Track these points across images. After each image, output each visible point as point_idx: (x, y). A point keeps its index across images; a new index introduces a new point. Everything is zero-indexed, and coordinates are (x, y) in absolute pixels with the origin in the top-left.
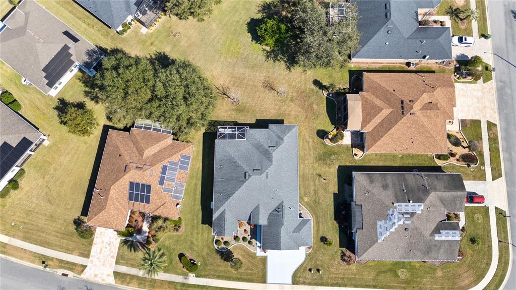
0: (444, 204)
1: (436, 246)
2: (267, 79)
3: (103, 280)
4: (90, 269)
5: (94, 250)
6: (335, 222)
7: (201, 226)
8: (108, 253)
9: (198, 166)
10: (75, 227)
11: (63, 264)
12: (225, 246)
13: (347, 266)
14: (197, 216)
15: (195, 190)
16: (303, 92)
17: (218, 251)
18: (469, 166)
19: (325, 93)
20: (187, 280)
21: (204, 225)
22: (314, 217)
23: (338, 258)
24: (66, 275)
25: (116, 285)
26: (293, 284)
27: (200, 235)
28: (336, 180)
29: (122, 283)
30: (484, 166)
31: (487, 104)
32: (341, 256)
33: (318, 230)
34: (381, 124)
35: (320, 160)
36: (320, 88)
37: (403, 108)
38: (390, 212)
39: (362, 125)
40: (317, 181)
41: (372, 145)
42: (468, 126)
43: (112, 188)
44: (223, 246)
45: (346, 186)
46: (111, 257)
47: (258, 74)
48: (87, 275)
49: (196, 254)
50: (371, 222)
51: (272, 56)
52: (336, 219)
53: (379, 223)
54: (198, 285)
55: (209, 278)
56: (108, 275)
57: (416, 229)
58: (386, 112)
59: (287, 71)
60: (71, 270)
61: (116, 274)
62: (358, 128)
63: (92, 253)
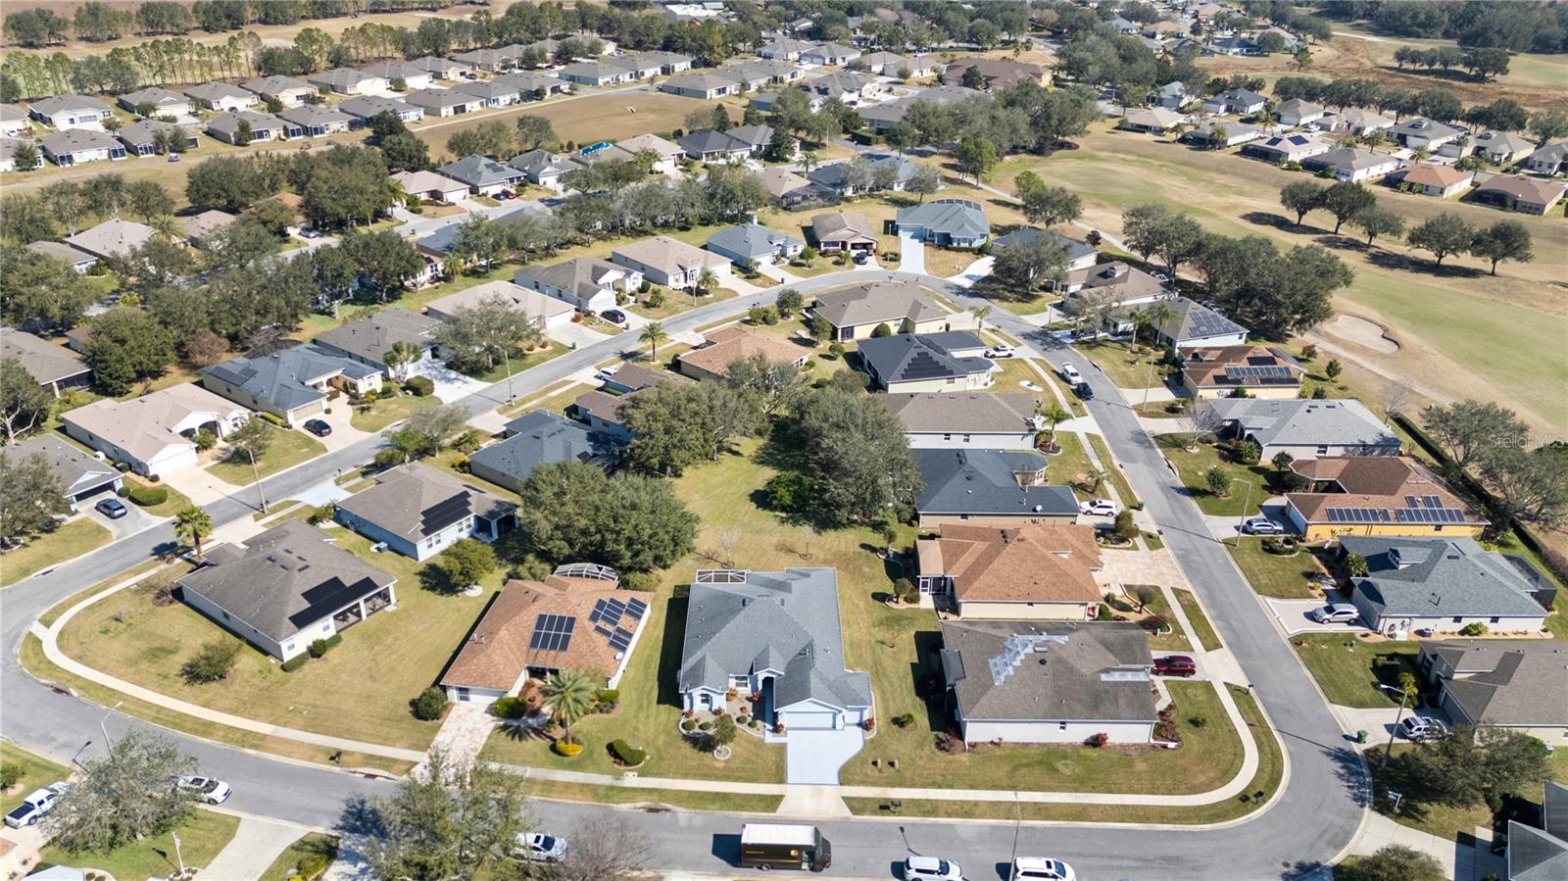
0: (1111, 651)
1: (1107, 692)
2: (782, 542)
5: (440, 738)
6: (918, 699)
7: (655, 706)
8: (467, 743)
10: (412, 708)
11: (370, 760)
12: (701, 730)
13: (950, 757)
14: (649, 694)
16: (844, 555)
17: (686, 738)
19: (882, 556)
20: (620, 781)
21: (662, 706)
23: (930, 745)
24: (374, 776)
26: (842, 783)
27: (652, 718)
28: (913, 647)
30: (1184, 633)
31: (1164, 570)
32: (937, 742)
33: (886, 709)
35: (881, 624)
36: (872, 551)
37: (1005, 537)
39: (945, 570)
40: (878, 649)
41: (966, 589)
42: (1139, 591)
43: (503, 627)
44: (697, 730)
46: (472, 748)
47: (766, 538)
49: (644, 744)
50: (978, 663)
51: (791, 521)
52: (918, 695)
53: (991, 662)
54: (643, 788)
55: (666, 777)
57: (1061, 661)
58: (980, 546)
60: (386, 768)
62: (939, 573)
63: (435, 743)
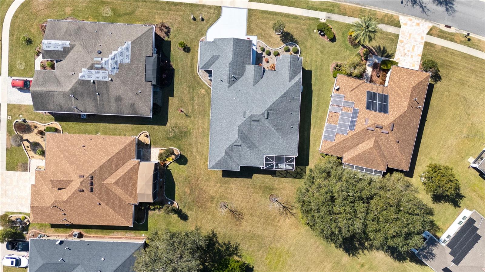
0: (56, 78)
1: (70, 35)
2: (238, 223)
3: (411, 20)
4: (423, 31)
5: (420, 50)
6: (174, 67)
7: (313, 69)
8: (406, 46)
9: (315, 130)
10: (439, 73)
11: (451, 38)
12: (289, 47)
13: (164, 22)
14: (316, 78)
15: (318, 105)
16: (199, 207)
17: (296, 42)
18: (24, 121)
19: (176, 205)
20: (328, 16)
21: (309, 69)
22: (195, 73)
23: (173, 30)
24: (446, 26)
25: (398, 15)
26: (221, 6)
27: (314, 59)
28: (170, 111)
29: (392, 16)
30: (7, 120)
32: (169, 32)
33: (193, 59)
34: (117, 167)
35: (186, 132)
36: (181, 211)
37: (92, 184)
38: (116, 71)
39: (139, 167)
40: (190, 110)
41: (129, 145)
42: (20, 164)
43: (406, 108)
44: (291, 48)
45: (159, 103)
46: (403, 42)
47: (248, 228)
48: (427, 26)
49: (318, 41)
50: (136, 63)
51: (231, 249)
52: (173, 70)
53: (129, 61)
54: (316, 10)
55: (306, 17)
56: (406, 24)
57: (89, 53)
58: (111, 180)
59: (216, 231)
60: (442, 31)
61: (398, 25)
62: (143, 164)
63: (422, 46)
